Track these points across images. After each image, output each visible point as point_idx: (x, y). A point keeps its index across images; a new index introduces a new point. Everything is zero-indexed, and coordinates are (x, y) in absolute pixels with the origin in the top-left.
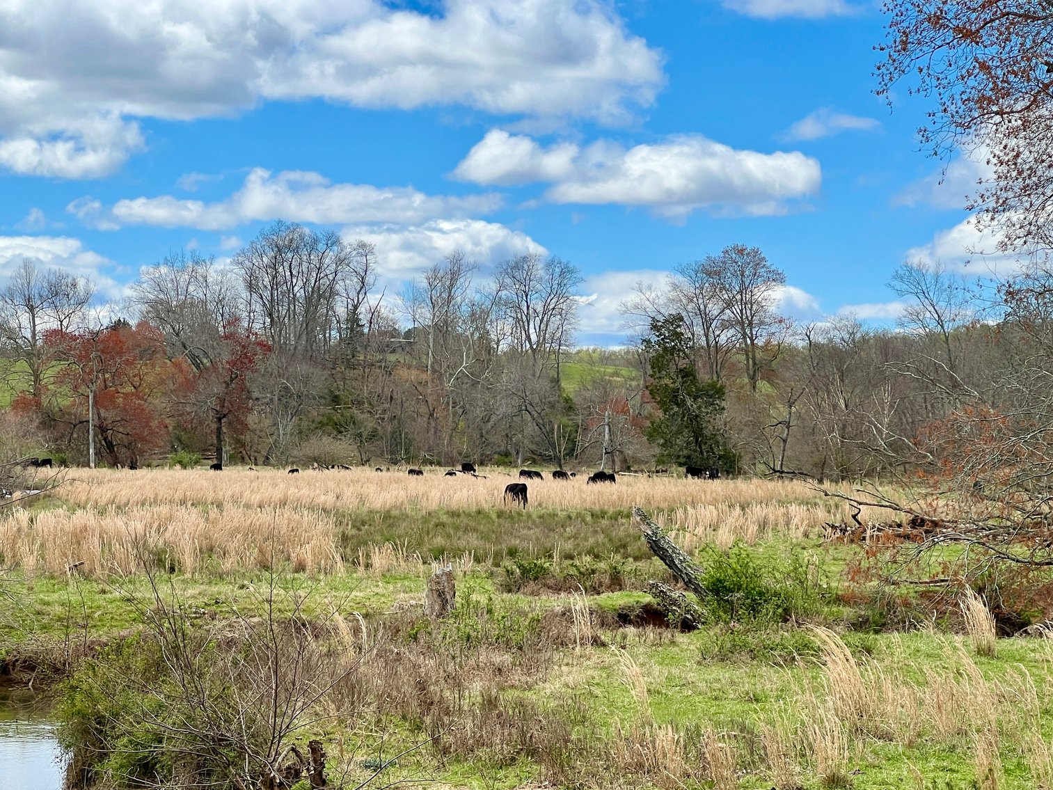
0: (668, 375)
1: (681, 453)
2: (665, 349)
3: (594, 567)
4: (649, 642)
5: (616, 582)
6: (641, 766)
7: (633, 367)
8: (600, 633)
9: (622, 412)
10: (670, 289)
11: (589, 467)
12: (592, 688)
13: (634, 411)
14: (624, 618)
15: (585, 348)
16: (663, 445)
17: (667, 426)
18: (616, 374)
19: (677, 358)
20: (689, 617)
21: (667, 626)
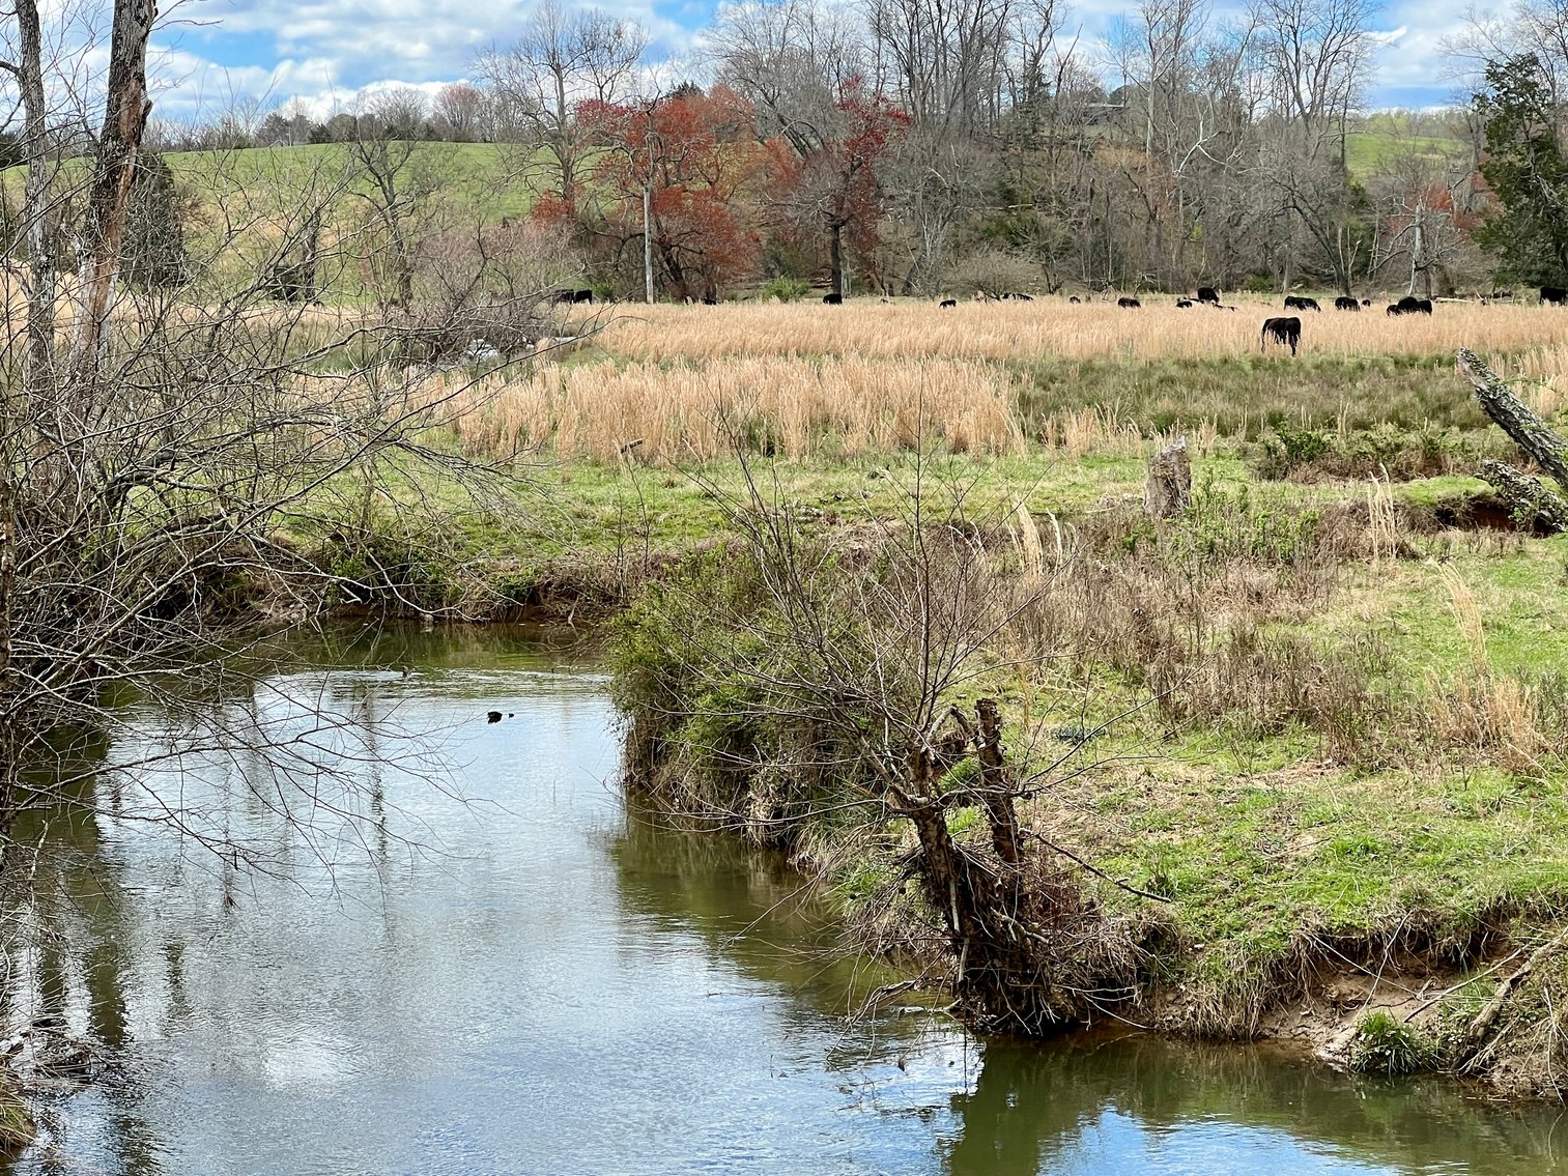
0: (1513, 148)
1: (1533, 267)
2: (1509, 109)
3: (1400, 440)
4: (1484, 552)
5: (1433, 463)
6: (1472, 735)
7: (1459, 137)
8: (1408, 538)
9: (1441, 206)
10: (1517, 15)
11: (1390, 290)
12: (1398, 622)
13: (1461, 204)
14: (1445, 516)
15: (1384, 111)
16: (1505, 256)
17: (1512, 225)
18: (1432, 149)
19: (1527, 122)
20: (1547, 514)
21: (1512, 528)
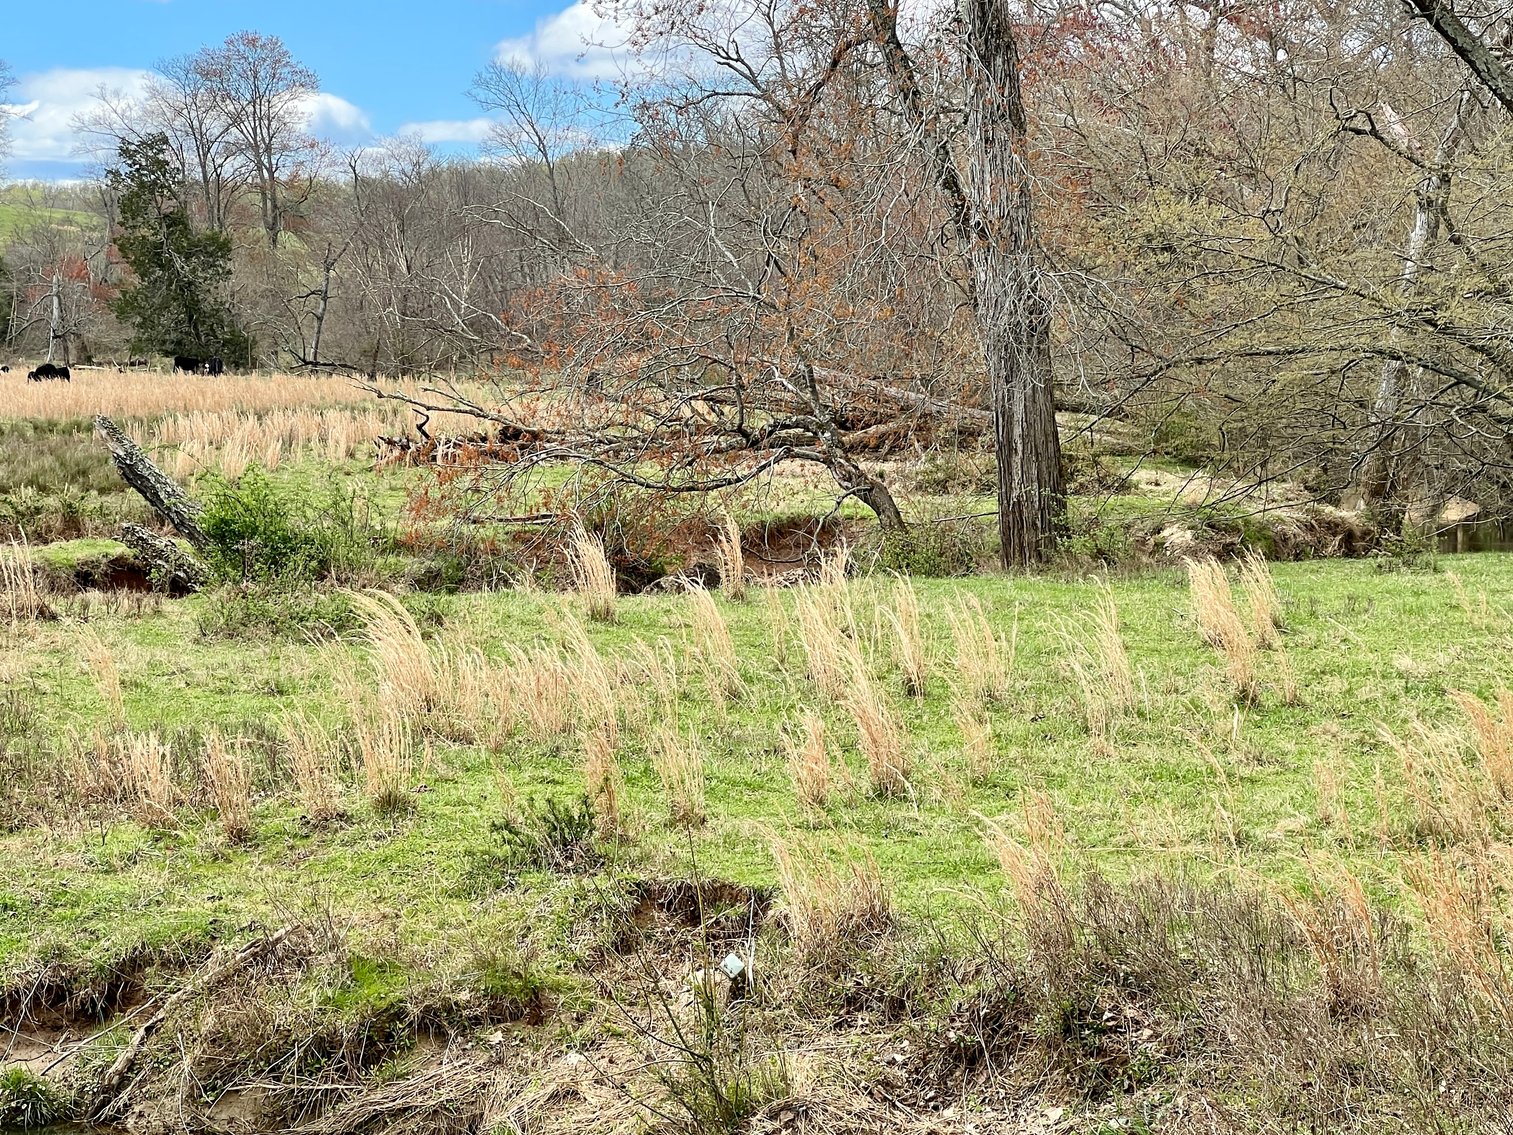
0: (146, 223)
1: (167, 337)
2: (142, 185)
3: (39, 504)
4: (122, 612)
5: (72, 525)
6: (111, 791)
7: (94, 210)
8: (48, 600)
9: (78, 276)
10: (147, 95)
11: (29, 357)
12: (38, 682)
13: (96, 275)
14: (84, 578)
15: (20, 182)
16: (140, 326)
17: (146, 297)
18: (69, 221)
19: (159, 198)
20: (182, 574)
21: (149, 589)
